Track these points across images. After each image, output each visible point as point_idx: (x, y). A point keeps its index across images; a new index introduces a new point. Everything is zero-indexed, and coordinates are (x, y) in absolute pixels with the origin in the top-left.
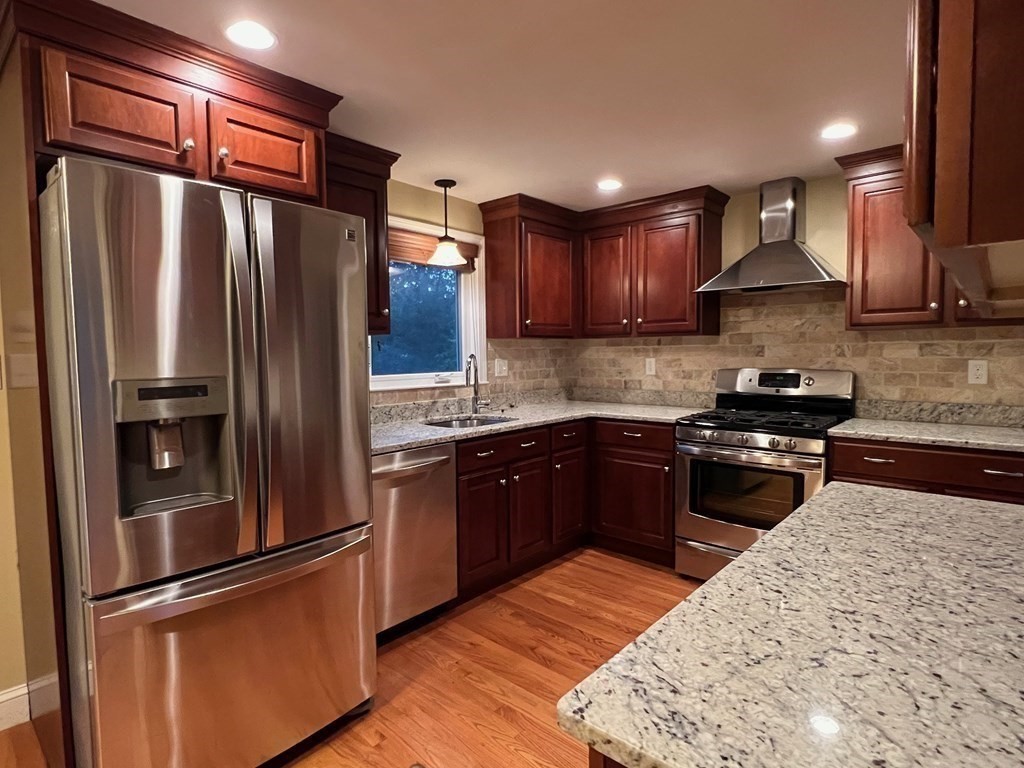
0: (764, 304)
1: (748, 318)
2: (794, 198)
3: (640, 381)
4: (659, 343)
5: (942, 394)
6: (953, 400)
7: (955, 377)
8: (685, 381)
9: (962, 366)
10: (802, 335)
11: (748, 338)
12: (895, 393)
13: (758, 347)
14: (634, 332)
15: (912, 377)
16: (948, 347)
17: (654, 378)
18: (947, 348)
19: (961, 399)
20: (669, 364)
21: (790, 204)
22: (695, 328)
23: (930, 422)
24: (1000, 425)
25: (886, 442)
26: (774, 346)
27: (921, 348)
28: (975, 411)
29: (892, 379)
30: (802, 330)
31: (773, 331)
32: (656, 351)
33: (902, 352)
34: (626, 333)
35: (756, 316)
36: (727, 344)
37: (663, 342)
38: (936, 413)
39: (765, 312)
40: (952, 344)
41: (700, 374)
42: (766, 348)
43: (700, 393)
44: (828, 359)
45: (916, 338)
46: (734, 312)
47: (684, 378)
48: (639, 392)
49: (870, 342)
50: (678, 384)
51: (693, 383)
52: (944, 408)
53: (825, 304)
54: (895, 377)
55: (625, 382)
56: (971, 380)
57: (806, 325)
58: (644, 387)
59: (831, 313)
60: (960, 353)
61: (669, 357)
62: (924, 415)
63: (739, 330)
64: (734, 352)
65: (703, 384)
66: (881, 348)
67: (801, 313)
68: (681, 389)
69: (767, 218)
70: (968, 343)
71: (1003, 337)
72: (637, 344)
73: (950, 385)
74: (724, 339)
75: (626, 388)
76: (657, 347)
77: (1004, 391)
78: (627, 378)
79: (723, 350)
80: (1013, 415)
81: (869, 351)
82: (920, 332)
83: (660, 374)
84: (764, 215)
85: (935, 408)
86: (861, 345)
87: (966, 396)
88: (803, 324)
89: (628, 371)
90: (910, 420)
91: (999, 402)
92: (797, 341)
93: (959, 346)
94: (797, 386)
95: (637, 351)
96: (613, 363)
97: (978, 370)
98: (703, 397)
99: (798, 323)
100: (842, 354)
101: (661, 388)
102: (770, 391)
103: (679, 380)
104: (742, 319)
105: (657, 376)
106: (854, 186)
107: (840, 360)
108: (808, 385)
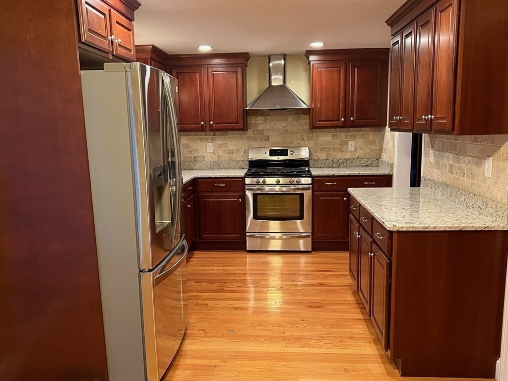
0: (269, 115)
1: (262, 122)
3: (204, 156)
4: (214, 135)
5: (340, 156)
6: (344, 158)
7: (344, 148)
8: (230, 155)
9: (347, 144)
10: (286, 130)
11: (261, 132)
12: (323, 156)
13: (267, 136)
14: (208, 129)
15: (330, 149)
16: (342, 135)
17: (212, 154)
18: (341, 136)
19: (346, 157)
20: (220, 146)
22: (242, 127)
23: (336, 167)
24: (359, 166)
25: (333, 176)
26: (274, 136)
27: (332, 136)
28: (351, 161)
29: (322, 150)
30: (286, 128)
31: (273, 128)
32: (212, 139)
33: (325, 138)
35: (265, 121)
36: (252, 135)
37: (216, 134)
38: (338, 163)
39: (269, 119)
40: (343, 134)
41: (238, 151)
42: (270, 137)
43: (239, 161)
44: (298, 142)
45: (331, 132)
46: (255, 119)
47: (229, 154)
48: (204, 162)
49: (314, 134)
50: (226, 157)
51: (234, 156)
52: (341, 161)
53: (296, 116)
54: (323, 149)
55: (194, 157)
56: (350, 149)
57: (288, 126)
58: (206, 160)
59: (299, 120)
60: (346, 138)
61: (221, 143)
62: (334, 164)
63: (257, 127)
64: (255, 140)
65: (240, 156)
66: (318, 136)
67: (286, 120)
68: (228, 159)
70: (348, 134)
71: (359, 131)
72: (202, 135)
73: (342, 151)
74: (250, 132)
75: (195, 160)
77: (360, 153)
78: (196, 155)
79: (249, 138)
80: (363, 162)
81: (314, 138)
82: (332, 130)
83: (216, 152)
85: (338, 161)
86: (310, 135)
87: (348, 156)
88: (287, 125)
89: (196, 150)
90: (329, 167)
91: (358, 158)
92: (284, 133)
93: (345, 135)
94: (287, 155)
95: (201, 139)
96: (187, 146)
97: (352, 145)
98: (240, 163)
99: (285, 125)
100: (303, 140)
101: (217, 160)
102: (275, 158)
103: (226, 155)
104: (259, 122)
105: (214, 153)
106: (313, 64)
107: (303, 142)
108: (292, 154)
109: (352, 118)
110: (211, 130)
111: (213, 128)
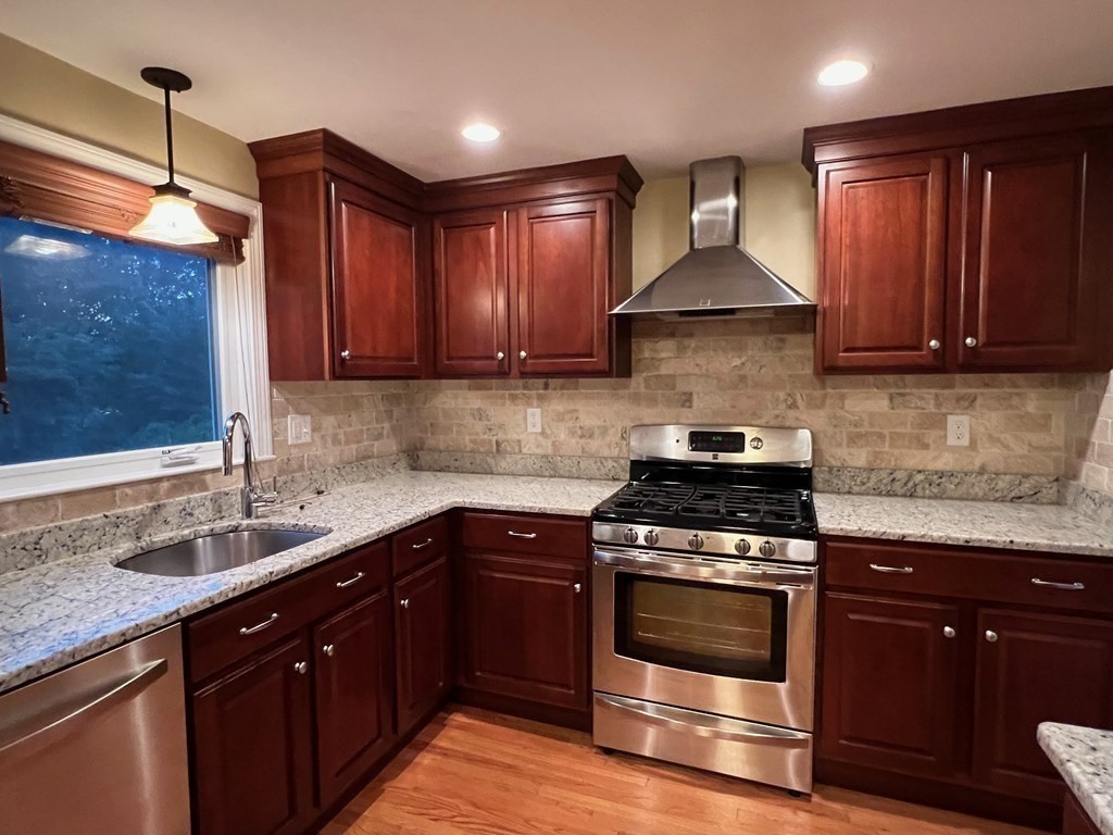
0: (691, 335)
1: (671, 355)
2: (738, 194)
3: (519, 441)
4: (546, 387)
5: (914, 459)
6: (931, 467)
7: (931, 436)
8: (583, 441)
9: (939, 422)
10: (743, 378)
11: (669, 382)
12: (859, 457)
13: (685, 394)
14: (515, 370)
15: (881, 436)
16: (923, 396)
17: (540, 438)
18: (922, 398)
19: (939, 465)
20: (560, 418)
21: (731, 202)
22: (606, 366)
23: (904, 496)
24: (984, 499)
25: (901, 542)
26: (706, 394)
27: (891, 399)
28: (957, 481)
29: (854, 440)
30: (741, 373)
31: (704, 371)
32: (540, 398)
33: (867, 402)
34: (502, 372)
35: (681, 350)
36: (643, 390)
37: (551, 386)
38: (911, 484)
39: (693, 345)
40: (929, 394)
41: (604, 430)
42: (695, 397)
43: (605, 458)
44: (777, 412)
45: (886, 385)
46: (651, 345)
47: (581, 437)
48: (520, 456)
49: (829, 390)
50: (572, 445)
51: (594, 445)
52: (920, 477)
53: (771, 338)
54: (860, 436)
55: (497, 442)
56: (951, 441)
57: (748, 365)
58: (525, 450)
59: (780, 349)
60: (938, 405)
61: (560, 408)
62: (897, 486)
63: (657, 369)
64: (652, 402)
65: (609, 446)
66: (842, 397)
67: (740, 349)
68: (579, 452)
69: (700, 222)
70: (946, 392)
71: (987, 385)
72: (516, 388)
73: (926, 447)
74: (637, 381)
75: (498, 451)
76: (541, 391)
77: (988, 454)
78: (501, 436)
79: (636, 399)
80: (1001, 485)
81: (828, 402)
82: (890, 378)
83: (549, 432)
84: (696, 217)
85: (910, 477)
86: (818, 393)
87: (944, 462)
88: (743, 364)
89: (501, 427)
90: (880, 494)
91: (982, 471)
92: (736, 387)
93: (937, 395)
94: (741, 449)
95: (514, 398)
96: (480, 415)
97: (959, 428)
98: (610, 464)
99: (737, 362)
100: (794, 406)
101: (550, 451)
102: (707, 457)
103: (574, 441)
104: (663, 355)
105: (543, 433)
106: (828, 172)
107: (792, 413)
108: (755, 448)
109: (969, 341)
110: (523, 375)
111: (528, 369)
